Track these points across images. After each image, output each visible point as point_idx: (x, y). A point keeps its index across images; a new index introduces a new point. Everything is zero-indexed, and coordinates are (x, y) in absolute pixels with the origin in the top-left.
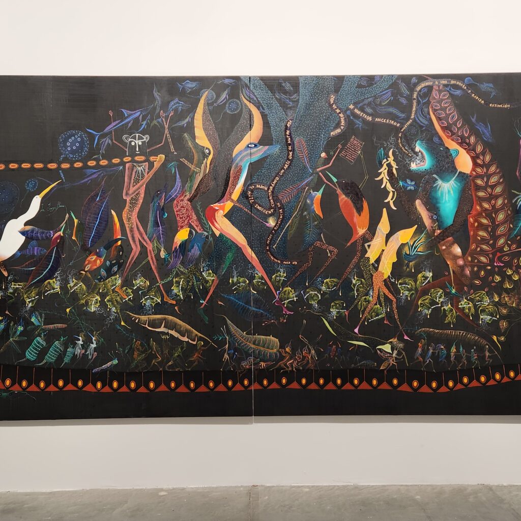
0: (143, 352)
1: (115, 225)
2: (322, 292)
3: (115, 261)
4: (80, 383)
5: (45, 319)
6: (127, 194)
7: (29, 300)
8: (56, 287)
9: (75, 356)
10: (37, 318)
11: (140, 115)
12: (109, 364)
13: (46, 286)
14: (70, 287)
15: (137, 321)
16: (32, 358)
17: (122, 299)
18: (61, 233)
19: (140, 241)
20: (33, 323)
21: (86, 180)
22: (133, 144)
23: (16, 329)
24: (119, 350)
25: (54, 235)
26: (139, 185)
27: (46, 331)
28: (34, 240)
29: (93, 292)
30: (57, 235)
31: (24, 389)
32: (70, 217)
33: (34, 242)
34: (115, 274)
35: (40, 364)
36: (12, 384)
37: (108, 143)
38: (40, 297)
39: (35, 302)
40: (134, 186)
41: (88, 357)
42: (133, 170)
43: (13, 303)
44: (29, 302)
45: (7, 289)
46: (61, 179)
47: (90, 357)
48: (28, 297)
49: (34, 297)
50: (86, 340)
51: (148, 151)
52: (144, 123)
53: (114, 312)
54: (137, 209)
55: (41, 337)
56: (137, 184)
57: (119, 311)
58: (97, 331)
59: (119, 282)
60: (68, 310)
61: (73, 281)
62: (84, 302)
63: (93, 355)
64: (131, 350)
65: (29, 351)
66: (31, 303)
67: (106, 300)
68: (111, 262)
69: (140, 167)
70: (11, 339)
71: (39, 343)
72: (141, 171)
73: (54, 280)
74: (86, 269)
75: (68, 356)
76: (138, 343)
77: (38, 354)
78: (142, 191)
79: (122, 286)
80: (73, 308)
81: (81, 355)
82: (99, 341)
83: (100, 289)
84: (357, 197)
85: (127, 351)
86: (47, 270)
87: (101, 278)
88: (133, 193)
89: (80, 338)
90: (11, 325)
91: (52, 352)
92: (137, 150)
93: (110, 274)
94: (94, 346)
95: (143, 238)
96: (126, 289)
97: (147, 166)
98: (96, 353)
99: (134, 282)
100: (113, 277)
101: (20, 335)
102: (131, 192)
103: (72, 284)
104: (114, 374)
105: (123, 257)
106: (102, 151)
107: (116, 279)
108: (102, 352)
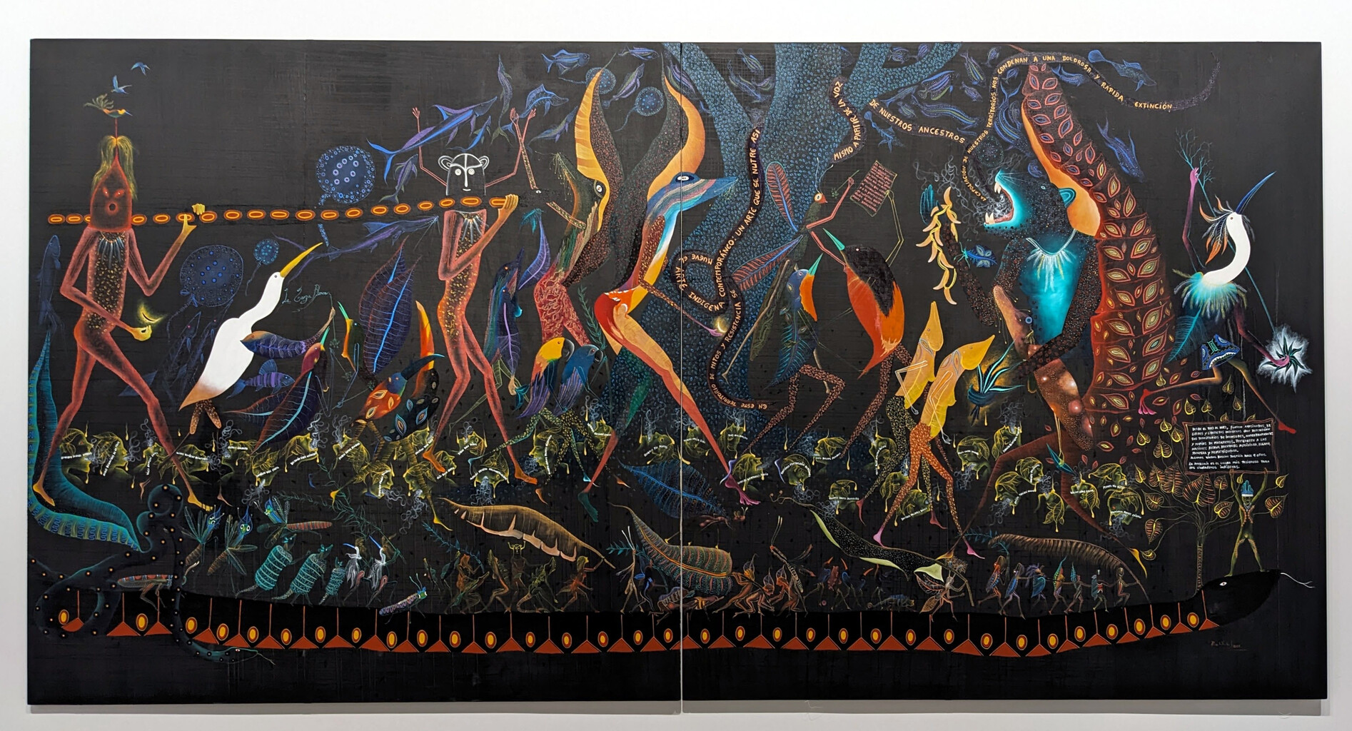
0: (474, 577)
1: (424, 330)
2: (813, 464)
3: (423, 400)
4: (356, 635)
5: (291, 510)
6: (446, 271)
7: (261, 474)
8: (311, 449)
9: (345, 584)
10: (275, 508)
11: (471, 118)
12: (410, 598)
13: (293, 448)
14: (338, 449)
15: (463, 517)
16: (268, 585)
17: (435, 473)
18: (321, 345)
19: (469, 362)
20: (267, 519)
21: (369, 242)
22: (458, 172)
23: (237, 529)
24: (428, 573)
25: (307, 349)
26: (468, 252)
27: (292, 535)
28: (270, 358)
29: (380, 459)
30: (313, 348)
31: (253, 645)
32: (338, 313)
33: (270, 363)
34: (422, 425)
35: (282, 598)
36: (232, 634)
37: (412, 172)
38: (282, 467)
39: (272, 477)
40: (460, 254)
41: (371, 585)
42: (457, 223)
43: (231, 480)
44: (261, 478)
45: (219, 451)
46: (322, 240)
47: (375, 585)
48: (259, 468)
49: (271, 469)
50: (367, 551)
51: (487, 186)
52: (480, 132)
53: (420, 498)
54: (464, 301)
55: (282, 545)
56: (464, 251)
57: (429, 497)
58: (388, 536)
59: (431, 440)
60: (333, 494)
61: (343, 439)
62: (364, 480)
63: (380, 581)
64: (453, 572)
65: (260, 572)
66: (264, 481)
67: (404, 476)
68: (414, 402)
69: (471, 218)
70: (228, 549)
71: (279, 556)
72: (474, 225)
73: (308, 436)
74: (368, 416)
75: (334, 582)
76: (465, 558)
77: (278, 578)
78: (475, 265)
79: (436, 448)
80: (345, 490)
81: (358, 582)
82: (392, 555)
83: (393, 454)
84: (882, 279)
85: (444, 574)
86: (295, 416)
87: (397, 433)
88: (457, 270)
89: (357, 548)
90: (228, 521)
91: (304, 575)
92: (466, 185)
93: (412, 426)
94: (382, 563)
95: (476, 357)
96: (444, 454)
97: (485, 216)
98: (385, 578)
99: (458, 442)
100: (419, 432)
101: (243, 542)
102: (453, 266)
103: (341, 445)
104: (421, 619)
105: (439, 393)
106: (400, 187)
107: (424, 435)
108: (397, 576)
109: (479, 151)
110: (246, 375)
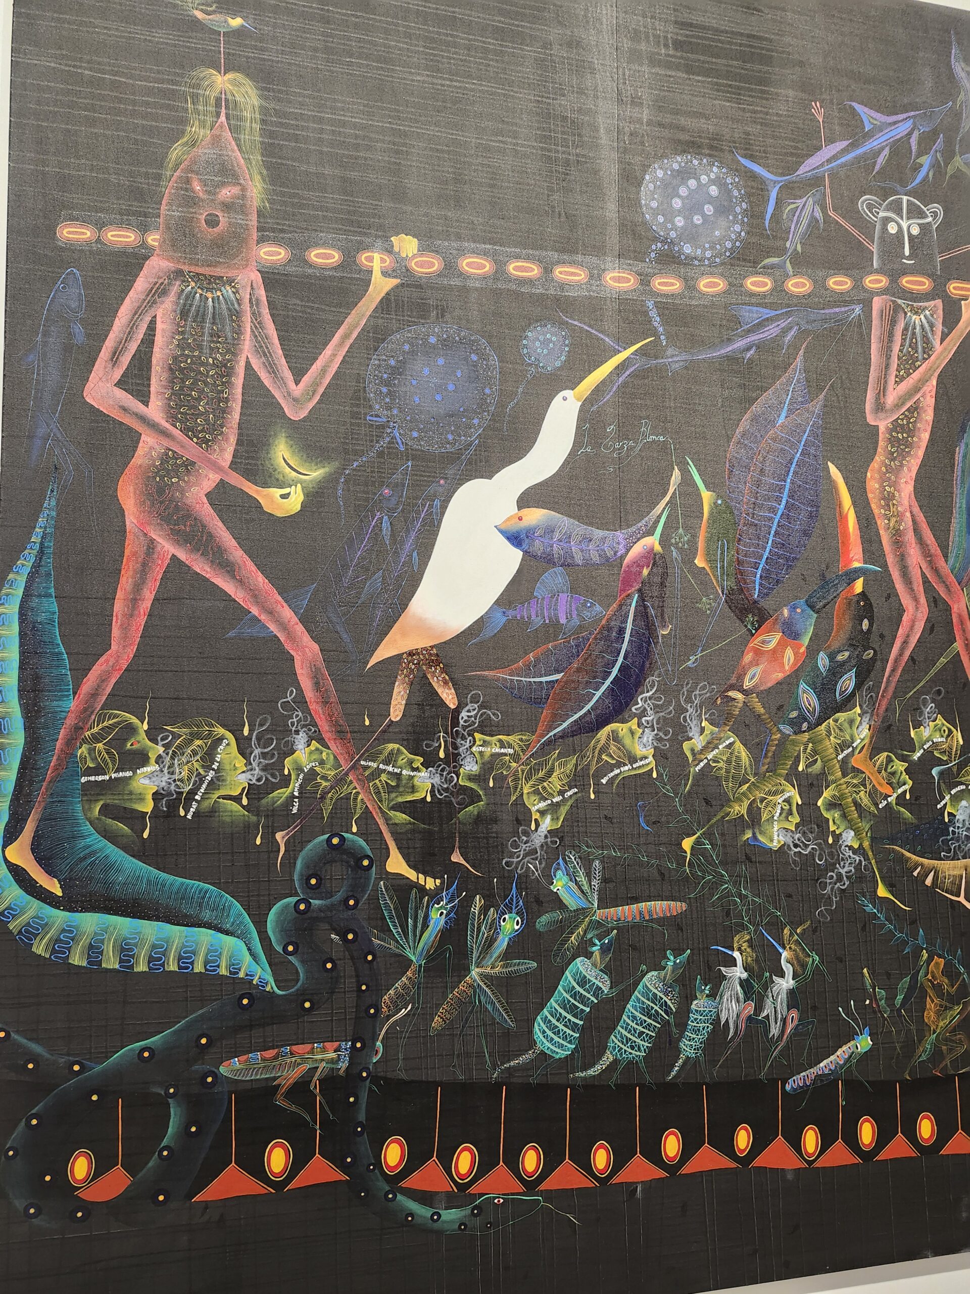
0: (953, 1000)
1: (844, 518)
3: (847, 654)
4: (743, 1139)
5: (605, 880)
6: (879, 407)
7: (542, 805)
8: (639, 751)
9: (718, 1029)
10: (572, 877)
11: (910, 134)
12: (843, 1053)
13: (604, 749)
14: (692, 750)
15: (929, 881)
16: (561, 1046)
17: (874, 795)
18: (653, 542)
19: (926, 581)
20: (557, 902)
21: (740, 344)
22: (892, 229)
23: (495, 927)
24: (873, 997)
26: (916, 375)
27: (608, 932)
28: (554, 564)
29: (773, 769)
30: (637, 549)
31: (531, 1186)
32: (687, 479)
34: (846, 703)
35: (591, 1072)
36: (485, 1166)
38: (584, 788)
39: (564, 810)
40: (902, 379)
41: (767, 1029)
42: (893, 322)
43: (479, 819)
44: (542, 813)
45: (453, 759)
46: (655, 333)
47: (774, 1030)
48: (537, 792)
49: (561, 793)
50: (757, 960)
52: (926, 160)
53: (850, 848)
55: (589, 955)
56: (909, 374)
57: (866, 844)
58: (794, 925)
59: (863, 733)
60: (687, 844)
61: (702, 730)
62: (744, 811)
63: (784, 1020)
64: (917, 996)
65: (545, 1020)
66: (548, 818)
67: (820, 803)
68: (832, 657)
69: (916, 313)
70: (475, 972)
71: (583, 981)
72: (922, 326)
73: (634, 724)
74: (747, 684)
75: (696, 1031)
76: (937, 964)
77: (583, 1030)
80: (708, 835)
81: (742, 1026)
82: (803, 965)
83: (797, 760)
85: (900, 998)
86: (608, 682)
87: (802, 718)
88: (897, 406)
89: (736, 954)
90: (476, 909)
91: (634, 1018)
92: (907, 253)
93: (830, 708)
94: (785, 983)
95: (936, 571)
96: (889, 760)
97: (940, 312)
98: (794, 1014)
99: (913, 735)
100: (842, 716)
101: (507, 955)
102: (891, 399)
103: (698, 742)
105: (874, 637)
107: (851, 722)
108: (814, 1008)
109: (925, 194)
110: (506, 600)
